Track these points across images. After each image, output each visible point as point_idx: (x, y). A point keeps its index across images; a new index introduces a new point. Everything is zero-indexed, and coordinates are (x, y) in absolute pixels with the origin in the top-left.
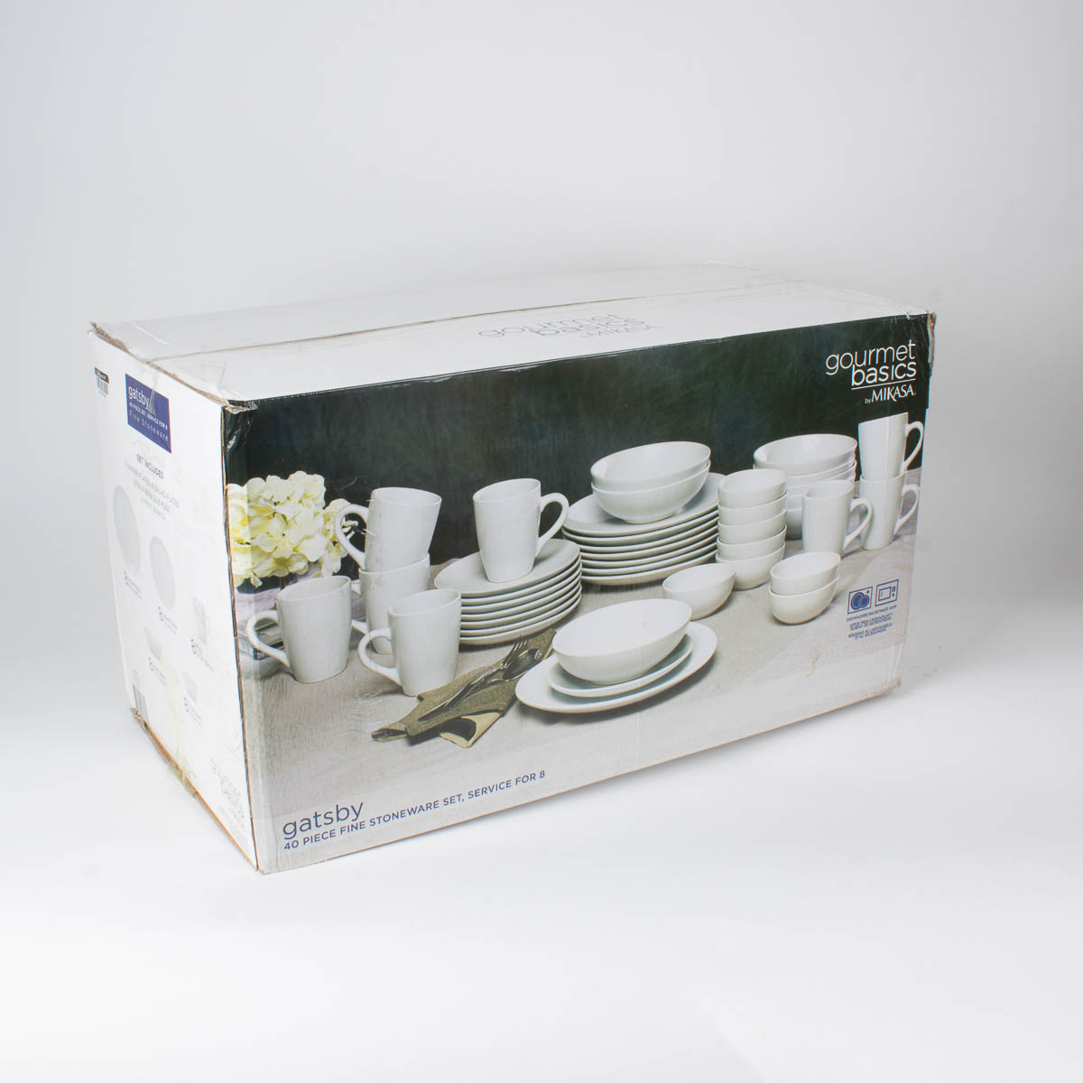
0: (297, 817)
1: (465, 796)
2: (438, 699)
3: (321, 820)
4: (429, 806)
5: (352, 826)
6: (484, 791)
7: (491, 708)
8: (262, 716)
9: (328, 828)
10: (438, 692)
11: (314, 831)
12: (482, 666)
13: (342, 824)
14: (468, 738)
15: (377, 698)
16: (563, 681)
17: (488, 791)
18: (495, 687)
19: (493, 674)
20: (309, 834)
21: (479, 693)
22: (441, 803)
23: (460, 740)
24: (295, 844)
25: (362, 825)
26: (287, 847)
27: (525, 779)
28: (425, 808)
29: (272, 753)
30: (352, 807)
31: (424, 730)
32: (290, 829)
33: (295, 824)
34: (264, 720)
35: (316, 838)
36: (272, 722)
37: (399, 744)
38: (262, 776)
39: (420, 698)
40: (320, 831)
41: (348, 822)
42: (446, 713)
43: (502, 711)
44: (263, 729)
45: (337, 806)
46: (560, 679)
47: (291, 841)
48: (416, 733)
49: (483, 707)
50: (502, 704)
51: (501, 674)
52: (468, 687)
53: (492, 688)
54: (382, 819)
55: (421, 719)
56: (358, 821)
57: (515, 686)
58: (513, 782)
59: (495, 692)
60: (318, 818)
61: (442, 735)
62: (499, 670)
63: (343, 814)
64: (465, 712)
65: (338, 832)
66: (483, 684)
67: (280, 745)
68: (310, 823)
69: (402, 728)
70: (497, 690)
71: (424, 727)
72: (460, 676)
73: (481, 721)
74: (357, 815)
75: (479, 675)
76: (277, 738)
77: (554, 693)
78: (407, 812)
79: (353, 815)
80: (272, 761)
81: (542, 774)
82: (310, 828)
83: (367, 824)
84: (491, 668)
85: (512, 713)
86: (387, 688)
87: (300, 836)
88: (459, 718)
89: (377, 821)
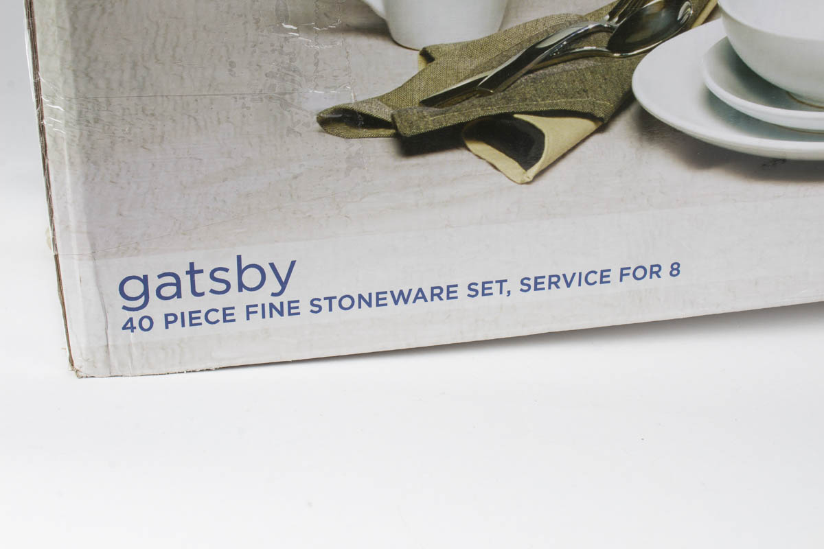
0: (152, 265)
1: (514, 285)
2: (466, 65)
3: (203, 282)
4: (436, 293)
5: (272, 306)
6: (554, 281)
7: (578, 108)
8: (67, 25)
9: (220, 302)
10: (467, 49)
11: (187, 303)
12: (564, 11)
13: (249, 297)
14: (526, 163)
15: (331, 38)
16: (732, 79)
17: (562, 283)
18: (590, 63)
19: (587, 34)
20: (175, 306)
21: (554, 69)
22: (462, 291)
23: (509, 165)
24: (146, 323)
25: (292, 308)
26: (129, 326)
27: (640, 273)
28: (428, 296)
29: (90, 116)
30: (272, 265)
31: (431, 127)
32: (134, 288)
33: (145, 280)
34: (72, 35)
35: (192, 319)
36: (89, 43)
37: (378, 147)
38: (72, 164)
39: (427, 56)
40: (202, 304)
41: (263, 297)
42: (483, 100)
43: (601, 119)
44: (69, 57)
45: (239, 258)
46: (726, 74)
47: (136, 316)
48: (415, 131)
49: (562, 103)
50: (603, 106)
51: (604, 38)
52: (532, 52)
53: (584, 64)
54: (335, 303)
55: (428, 103)
56: (285, 298)
57: (632, 71)
58: (614, 275)
59: (589, 76)
60: (197, 276)
61: (471, 146)
62: (599, 29)
63: (251, 278)
64: (523, 107)
65: (240, 313)
66: (566, 52)
67: (109, 104)
68: (178, 284)
69: (384, 113)
70: (593, 71)
71: (432, 120)
72: (513, 24)
73: (556, 132)
74: (284, 285)
75: (556, 30)
76: (102, 84)
77: (713, 102)
78: (389, 296)
79: (272, 284)
80: (90, 134)
81: (675, 269)
82: (178, 294)
83: (304, 307)
84: (582, 19)
85: (622, 127)
86: (354, 19)
87: (157, 309)
88: (509, 116)
89: (325, 304)
